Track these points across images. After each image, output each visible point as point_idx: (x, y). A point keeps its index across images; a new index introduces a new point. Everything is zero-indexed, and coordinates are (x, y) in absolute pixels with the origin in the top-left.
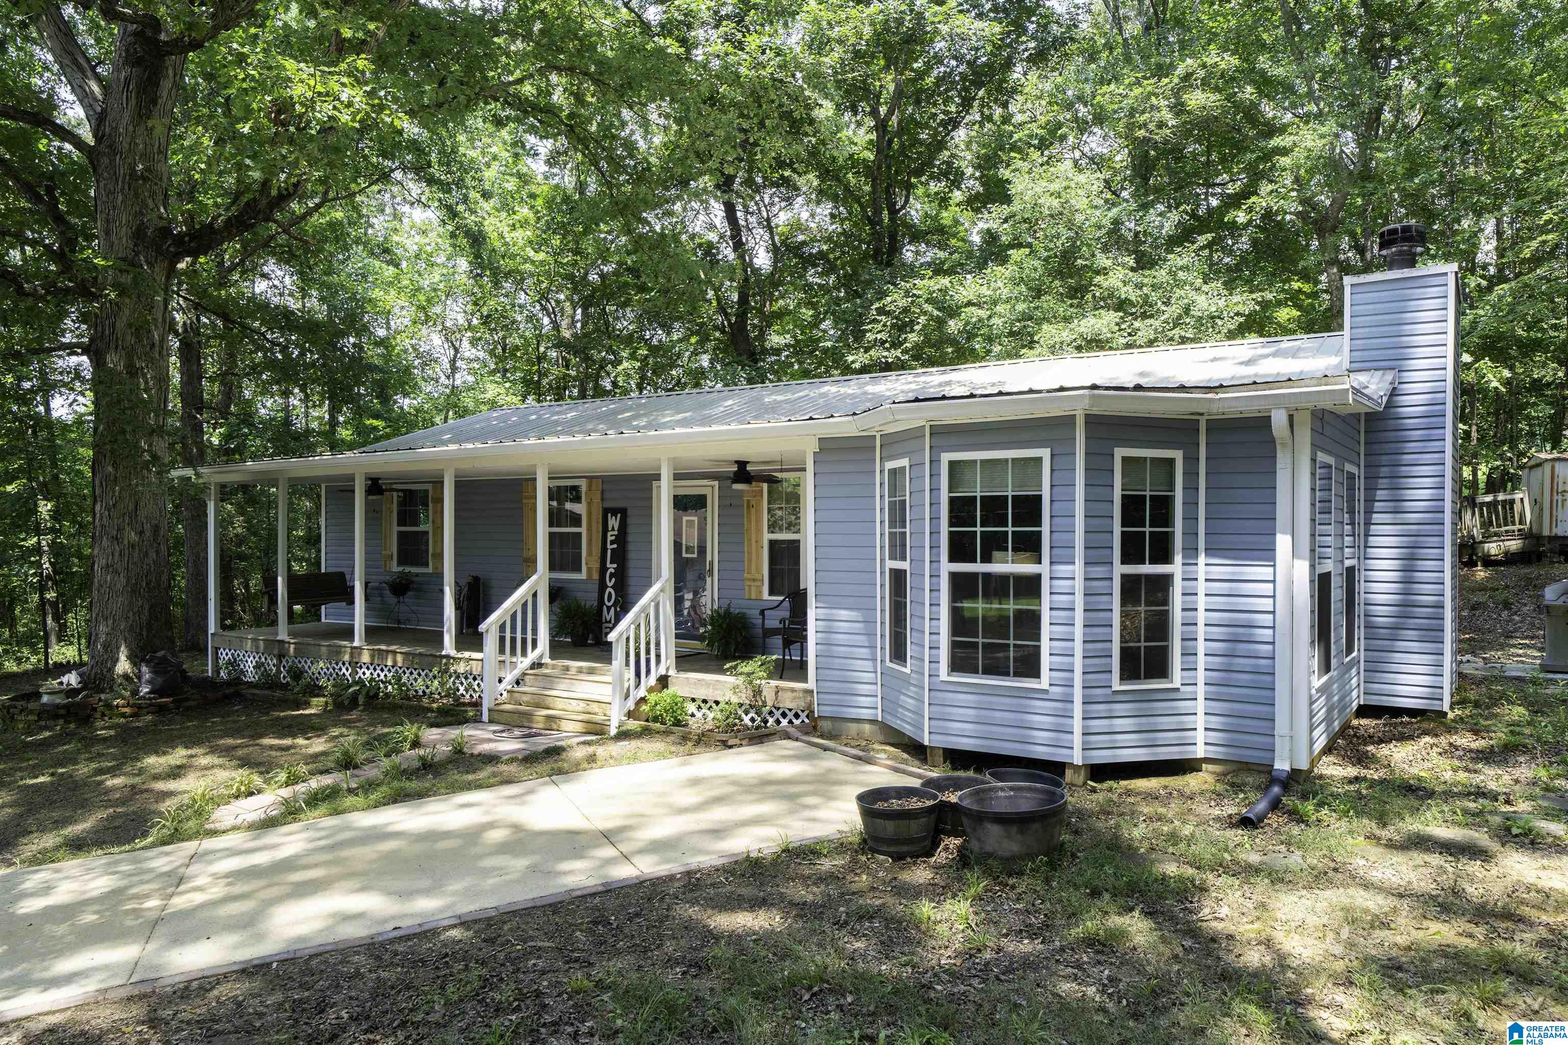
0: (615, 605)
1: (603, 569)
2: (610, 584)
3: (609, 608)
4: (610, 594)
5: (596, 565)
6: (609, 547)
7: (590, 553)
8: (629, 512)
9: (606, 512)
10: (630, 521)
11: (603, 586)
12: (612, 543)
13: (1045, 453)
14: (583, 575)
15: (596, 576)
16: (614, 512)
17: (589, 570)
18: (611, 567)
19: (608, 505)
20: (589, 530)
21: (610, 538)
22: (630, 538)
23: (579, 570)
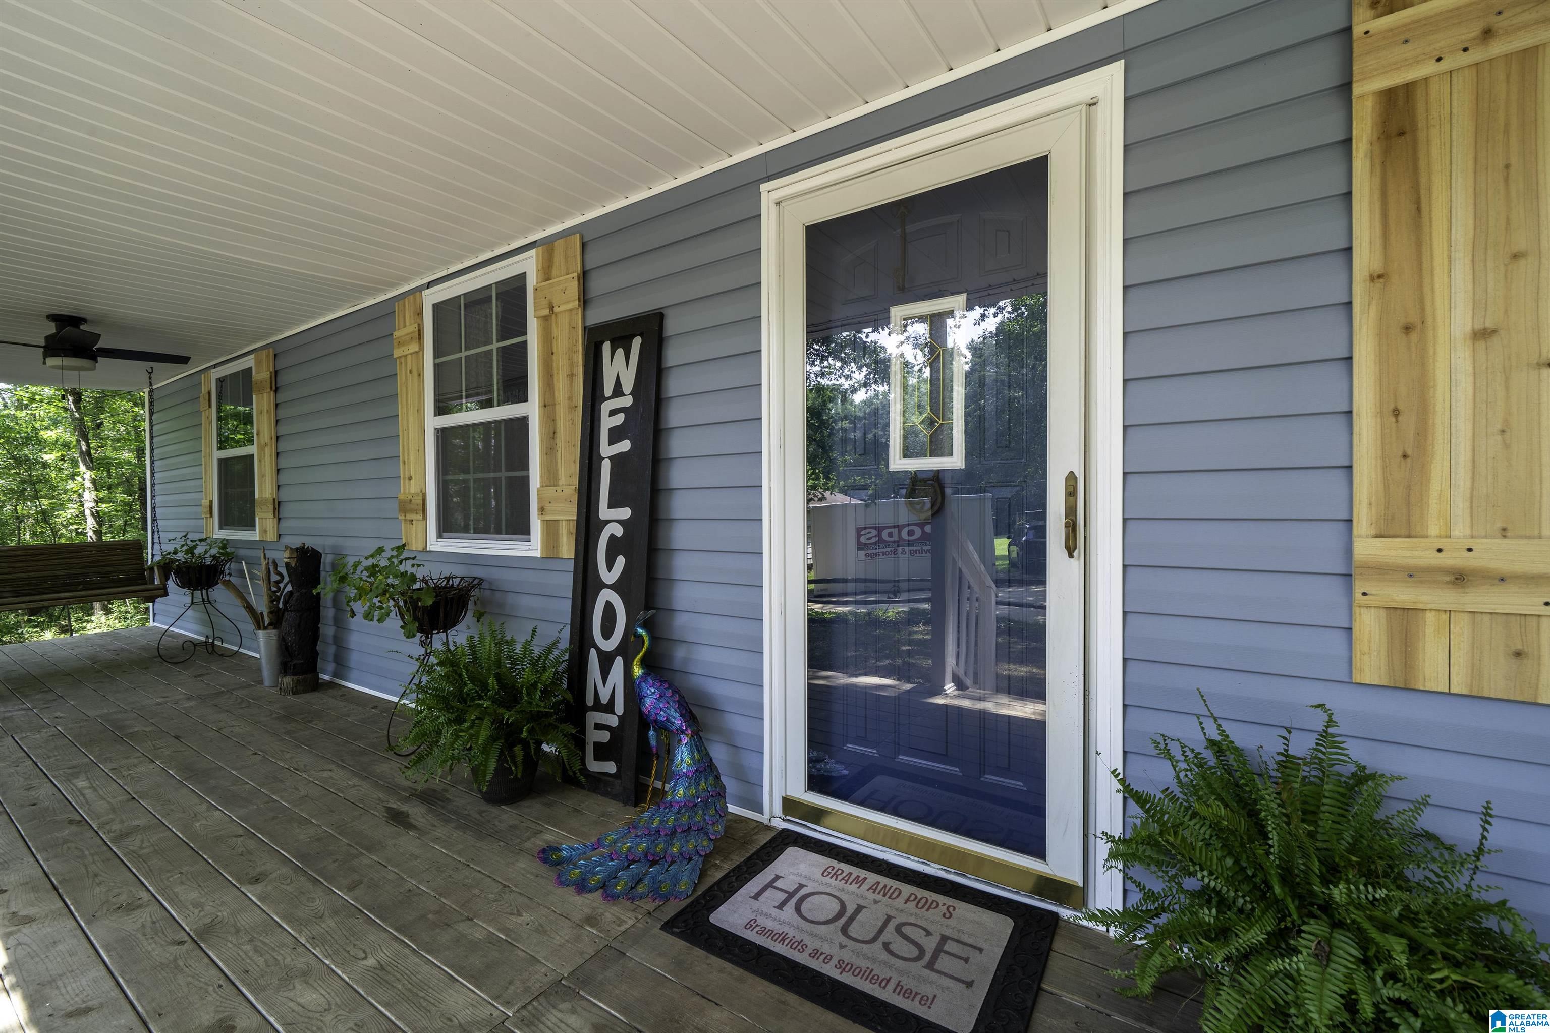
0: (625, 650)
1: (589, 526)
2: (610, 577)
3: (606, 661)
4: (609, 611)
6: (607, 450)
7: (551, 478)
8: (671, 327)
9: (597, 338)
10: (673, 355)
11: (588, 584)
12: (616, 435)
14: (534, 544)
15: (567, 549)
16: (622, 334)
17: (551, 528)
18: (613, 519)
19: (601, 315)
20: (548, 405)
21: (608, 422)
22: (675, 415)
23: (523, 526)
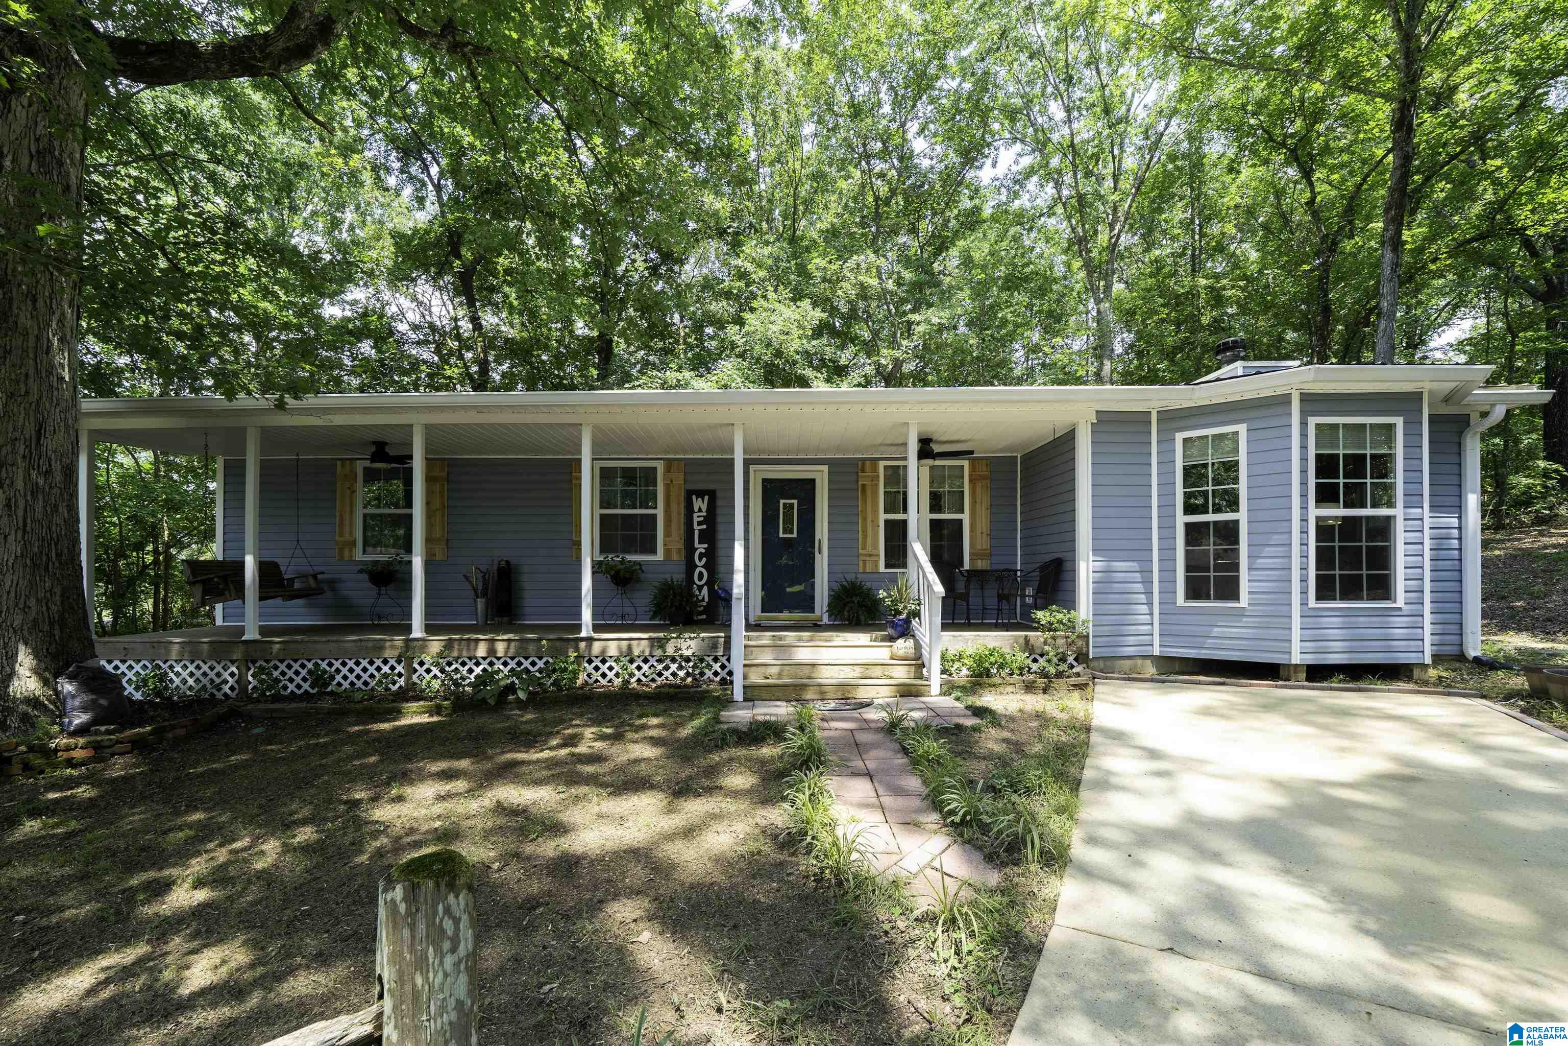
0: (709, 584)
1: (690, 549)
2: (700, 564)
3: (700, 588)
4: (701, 574)
5: (678, 544)
6: (696, 527)
7: (667, 534)
8: (719, 494)
9: (689, 494)
10: (720, 502)
11: (690, 566)
12: (699, 523)
13: (1399, 421)
14: (660, 556)
15: (679, 556)
16: (700, 494)
17: (667, 552)
18: (701, 548)
19: (692, 486)
20: (667, 511)
21: (696, 520)
23: (653, 551)
